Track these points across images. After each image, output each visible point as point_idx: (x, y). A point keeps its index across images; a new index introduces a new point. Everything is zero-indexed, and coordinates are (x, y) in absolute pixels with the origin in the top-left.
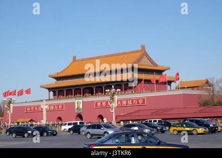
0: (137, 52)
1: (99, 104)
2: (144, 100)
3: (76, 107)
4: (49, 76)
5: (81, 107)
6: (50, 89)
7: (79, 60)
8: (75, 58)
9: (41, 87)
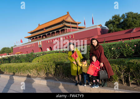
0: (65, 15)
1: (49, 42)
2: (72, 36)
3: (39, 45)
4: (28, 33)
5: (41, 44)
6: (29, 38)
7: (41, 25)
8: (39, 24)
9: (25, 38)
